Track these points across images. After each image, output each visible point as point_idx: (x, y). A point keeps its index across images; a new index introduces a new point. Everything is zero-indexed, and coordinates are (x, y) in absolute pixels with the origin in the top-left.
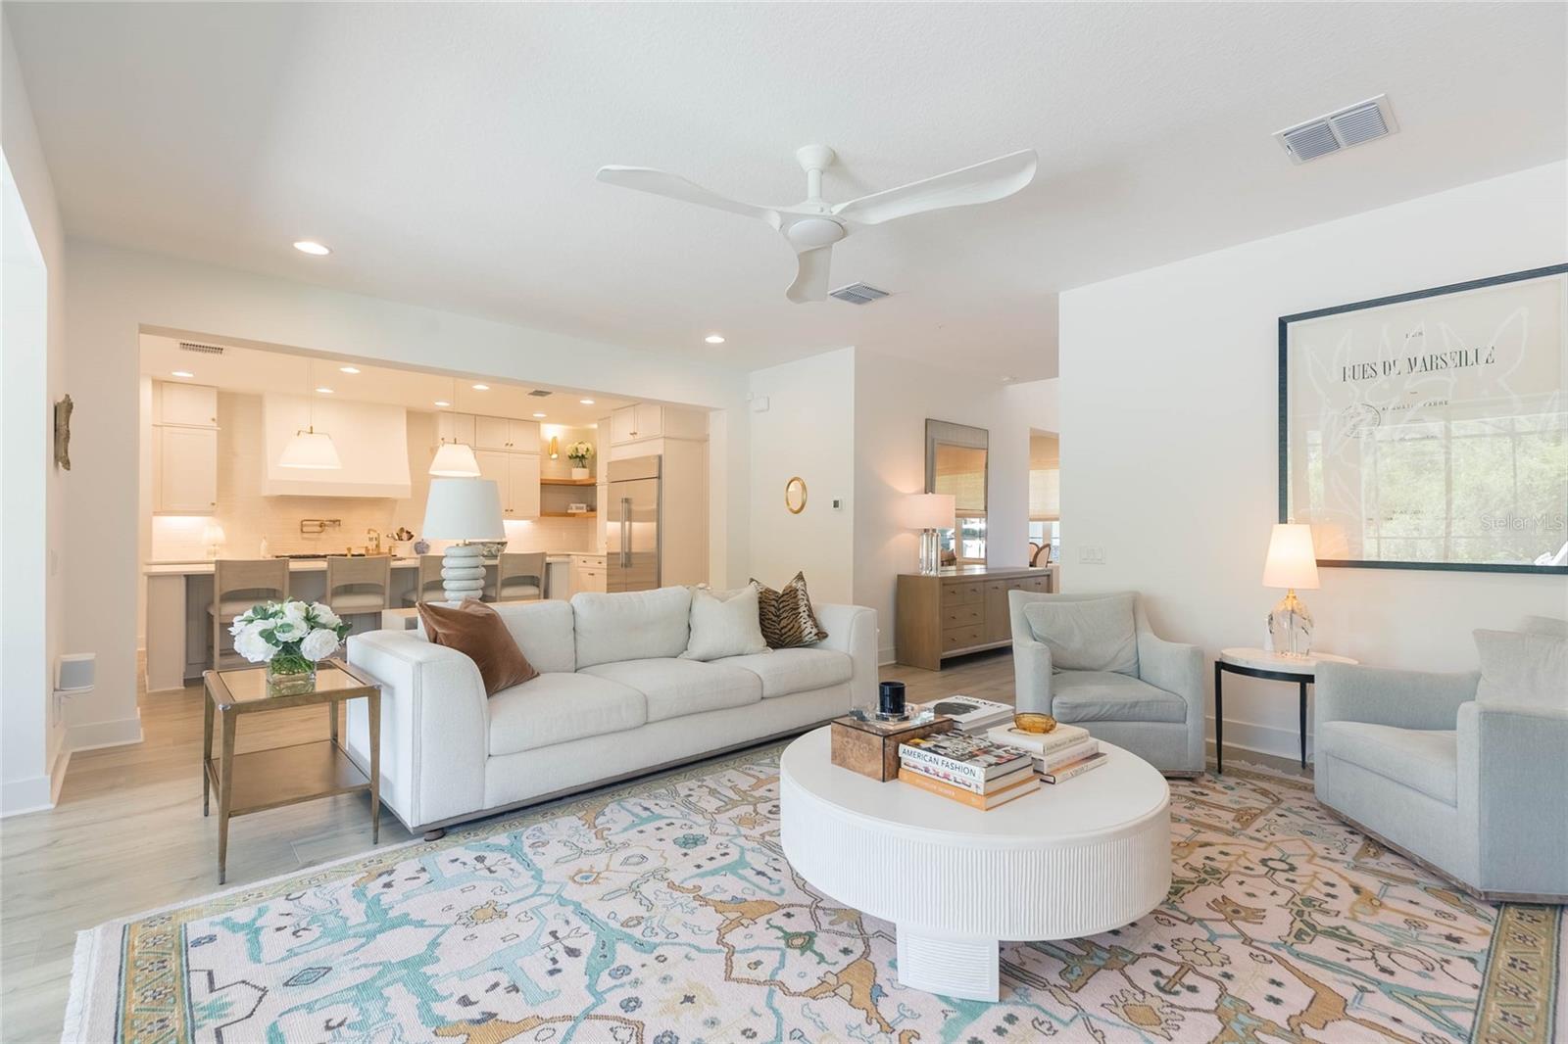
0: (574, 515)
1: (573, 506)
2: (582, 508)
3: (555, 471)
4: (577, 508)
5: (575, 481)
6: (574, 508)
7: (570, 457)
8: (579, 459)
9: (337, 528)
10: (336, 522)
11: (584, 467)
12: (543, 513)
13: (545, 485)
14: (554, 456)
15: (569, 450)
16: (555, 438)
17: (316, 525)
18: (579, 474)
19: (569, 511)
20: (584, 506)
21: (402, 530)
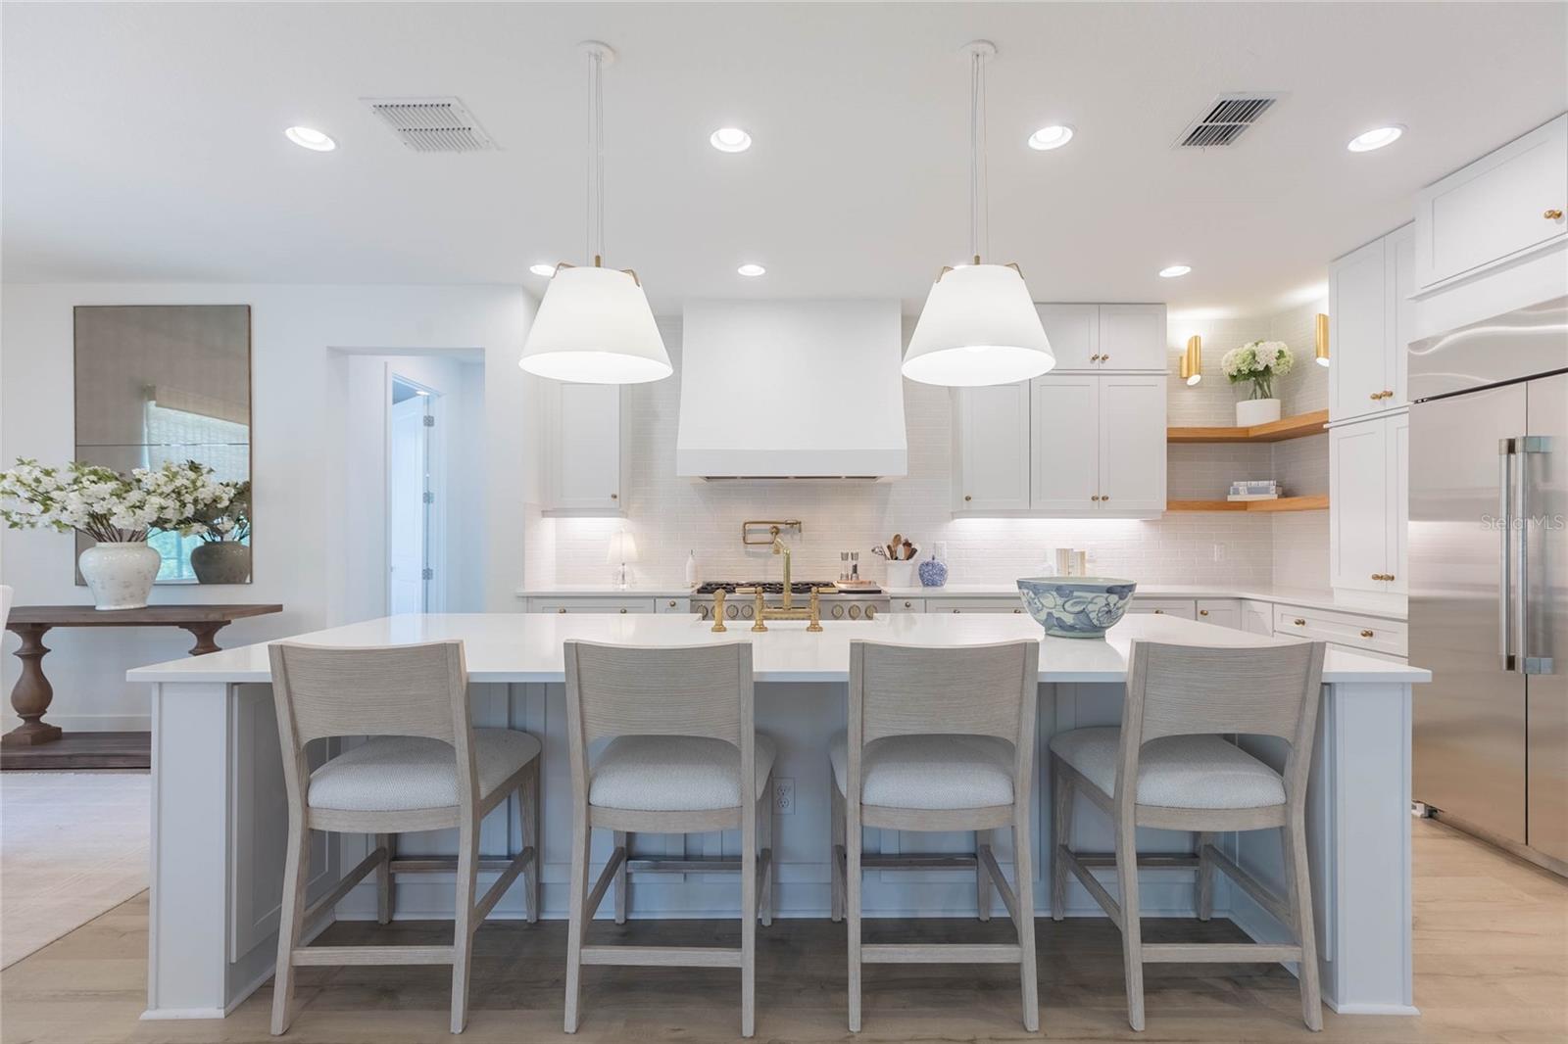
0: (1243, 506)
1: (1242, 486)
2: (1266, 491)
3: (1197, 413)
4: (1251, 491)
5: (1247, 430)
6: (1241, 491)
7: (1233, 378)
8: (1256, 378)
9: (797, 537)
10: (795, 525)
11: (1265, 396)
12: (1173, 504)
13: (1178, 441)
14: (1194, 379)
15: (1232, 359)
16: (1196, 339)
17: (764, 531)
18: (1256, 413)
19: (1231, 498)
20: (1271, 484)
21: (897, 538)
